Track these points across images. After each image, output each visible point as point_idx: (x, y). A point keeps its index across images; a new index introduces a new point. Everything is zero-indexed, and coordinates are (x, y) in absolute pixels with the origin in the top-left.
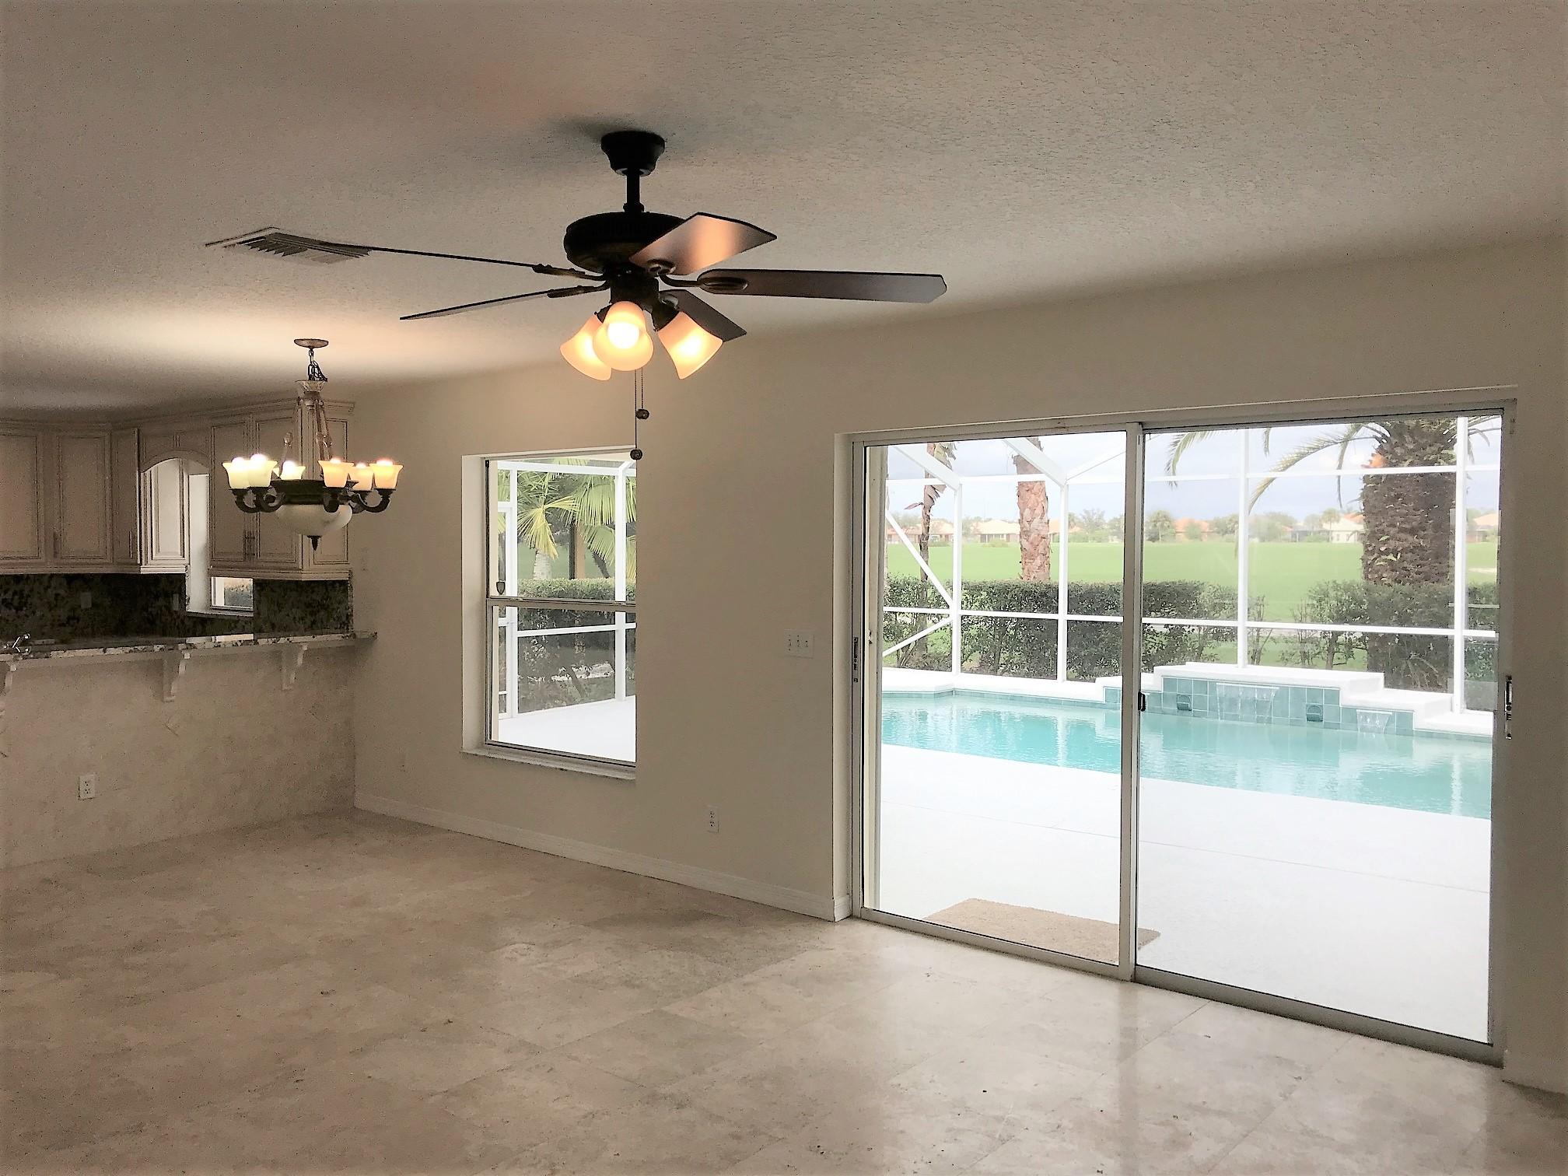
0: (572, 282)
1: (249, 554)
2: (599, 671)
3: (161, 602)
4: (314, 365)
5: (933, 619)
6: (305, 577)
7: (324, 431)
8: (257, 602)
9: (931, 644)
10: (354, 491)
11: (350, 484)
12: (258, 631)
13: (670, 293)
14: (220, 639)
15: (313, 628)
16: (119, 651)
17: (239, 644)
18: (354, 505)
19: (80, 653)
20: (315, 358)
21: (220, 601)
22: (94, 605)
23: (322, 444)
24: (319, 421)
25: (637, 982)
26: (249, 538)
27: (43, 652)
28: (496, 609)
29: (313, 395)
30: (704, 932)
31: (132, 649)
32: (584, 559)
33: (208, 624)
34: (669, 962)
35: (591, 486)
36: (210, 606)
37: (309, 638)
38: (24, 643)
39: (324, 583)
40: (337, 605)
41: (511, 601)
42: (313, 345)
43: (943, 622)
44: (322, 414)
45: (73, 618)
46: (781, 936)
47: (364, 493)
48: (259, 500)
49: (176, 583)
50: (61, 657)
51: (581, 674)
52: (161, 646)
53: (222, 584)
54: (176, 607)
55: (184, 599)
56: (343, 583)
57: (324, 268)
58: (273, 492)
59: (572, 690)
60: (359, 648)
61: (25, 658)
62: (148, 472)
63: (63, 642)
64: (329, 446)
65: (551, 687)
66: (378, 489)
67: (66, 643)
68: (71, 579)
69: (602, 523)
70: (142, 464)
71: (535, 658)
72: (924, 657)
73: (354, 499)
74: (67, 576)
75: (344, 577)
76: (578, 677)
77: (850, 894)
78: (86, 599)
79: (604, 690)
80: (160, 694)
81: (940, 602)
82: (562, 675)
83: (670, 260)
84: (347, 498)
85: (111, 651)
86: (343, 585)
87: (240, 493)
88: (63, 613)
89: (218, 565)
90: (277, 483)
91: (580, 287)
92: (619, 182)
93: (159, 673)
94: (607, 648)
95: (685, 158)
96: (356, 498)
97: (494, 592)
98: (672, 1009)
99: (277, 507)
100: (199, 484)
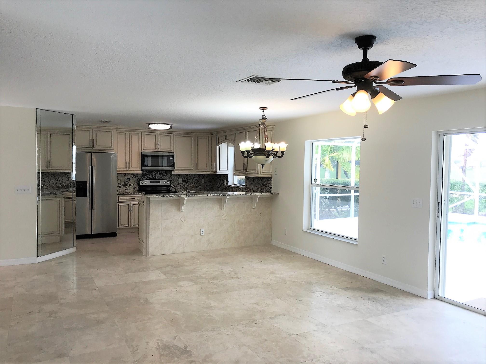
0: (344, 85)
1: (244, 170)
2: (345, 208)
3: (221, 182)
4: (264, 115)
5: (467, 196)
6: (259, 176)
7: (266, 134)
8: (246, 183)
9: (466, 205)
10: (274, 152)
11: (273, 149)
12: (246, 191)
13: (376, 86)
14: (236, 193)
15: (261, 191)
16: (211, 195)
17: (242, 195)
18: (274, 156)
19: (202, 195)
20: (264, 113)
21: (236, 182)
22: (205, 182)
23: (265, 138)
24: (265, 131)
25: (358, 309)
26: (244, 165)
27: (193, 195)
28: (314, 187)
29: (263, 124)
30: (381, 296)
31: (214, 195)
32: (341, 172)
33: (233, 189)
34: (368, 305)
35: (344, 149)
36: (234, 184)
37: (260, 194)
38: (189, 192)
39: (265, 178)
40: (267, 185)
41: (318, 185)
42: (264, 109)
43: (471, 198)
44: (266, 129)
45: (200, 186)
46: (408, 301)
47: (277, 152)
48: (248, 154)
49: (225, 177)
50: (197, 196)
51: (339, 208)
52: (222, 194)
53: (237, 178)
54: (225, 184)
55: (227, 182)
56: (270, 178)
57: (268, 86)
58: (252, 152)
59: (336, 214)
60: (273, 198)
61: (189, 196)
62: (219, 146)
63: (197, 192)
64: (267, 138)
65: (330, 212)
66: (281, 151)
67: (198, 193)
68: (199, 175)
69: (347, 161)
70: (218, 144)
71: (325, 203)
72: (463, 210)
73: (274, 154)
74: (199, 174)
75: (270, 176)
76: (338, 209)
77: (434, 290)
78: (203, 181)
79: (347, 214)
80: (221, 207)
81: (470, 190)
82: (333, 208)
83: (377, 76)
84: (272, 154)
85: (209, 195)
86: (270, 179)
87: (243, 152)
88: (198, 185)
89: (236, 172)
90: (253, 149)
91: (347, 87)
92: (361, 52)
93: (221, 202)
94: (348, 201)
95: (383, 42)
96: (275, 154)
97: (313, 182)
98: (369, 320)
99: (253, 156)
100: (232, 149)
